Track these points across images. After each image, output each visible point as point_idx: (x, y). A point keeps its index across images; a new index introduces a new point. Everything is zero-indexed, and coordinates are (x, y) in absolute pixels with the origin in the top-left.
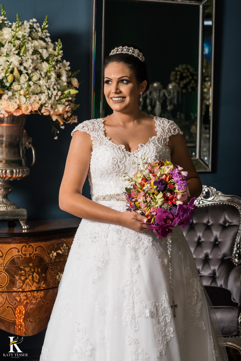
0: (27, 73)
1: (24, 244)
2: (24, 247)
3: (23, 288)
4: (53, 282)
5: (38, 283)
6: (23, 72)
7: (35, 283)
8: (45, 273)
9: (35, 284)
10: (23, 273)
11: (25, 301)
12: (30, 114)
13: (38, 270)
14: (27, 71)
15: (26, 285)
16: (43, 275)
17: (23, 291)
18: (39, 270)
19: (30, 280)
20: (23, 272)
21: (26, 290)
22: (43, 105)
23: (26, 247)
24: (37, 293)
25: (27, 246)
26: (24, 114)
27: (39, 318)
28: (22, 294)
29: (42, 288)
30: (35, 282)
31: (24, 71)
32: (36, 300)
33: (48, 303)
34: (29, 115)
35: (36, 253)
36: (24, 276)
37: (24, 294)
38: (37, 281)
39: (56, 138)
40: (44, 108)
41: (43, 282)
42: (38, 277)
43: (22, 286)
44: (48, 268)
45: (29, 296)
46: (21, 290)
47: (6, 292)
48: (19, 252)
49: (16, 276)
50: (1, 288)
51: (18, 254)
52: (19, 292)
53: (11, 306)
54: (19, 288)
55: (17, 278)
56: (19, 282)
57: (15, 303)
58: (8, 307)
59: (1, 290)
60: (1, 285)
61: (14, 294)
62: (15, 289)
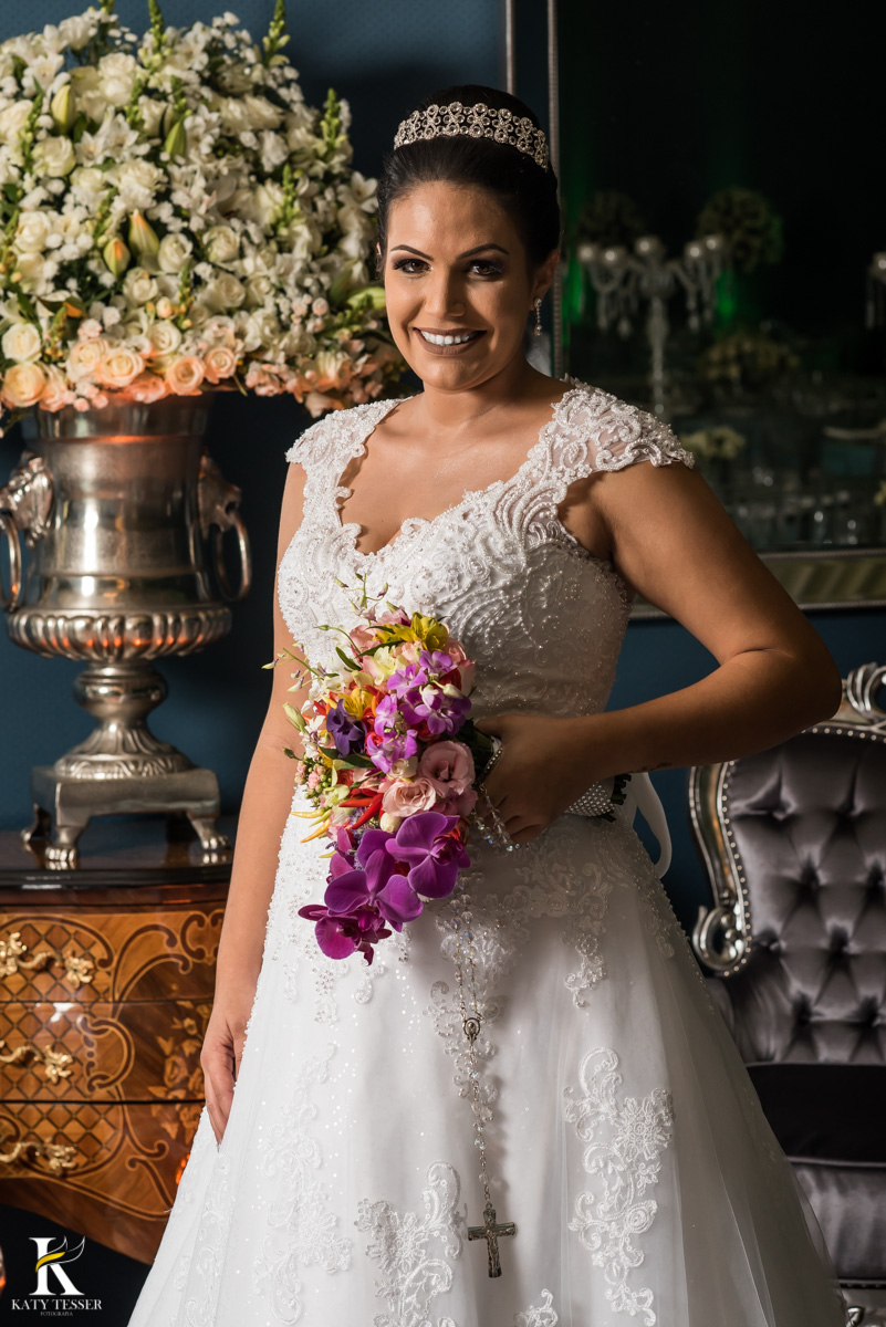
0: (186, 232)
1: (192, 913)
2: (195, 923)
3: (190, 1086)
6: (171, 228)
10: (191, 1027)
12: (199, 393)
14: (185, 224)
17: (192, 1098)
20: (188, 1022)
22: (254, 356)
23: (201, 922)
25: (208, 920)
26: (176, 395)
28: (186, 1110)
31: (176, 225)
34: (199, 397)
36: (194, 1038)
40: (254, 366)
43: (186, 1080)
46: (180, 1094)
47: (121, 1103)
48: (172, 942)
49: (161, 1041)
50: (101, 1086)
51: (169, 950)
52: (175, 1101)
53: (143, 1157)
54: (173, 1089)
55: (167, 1046)
56: (175, 1064)
57: (161, 1148)
58: (132, 1163)
59: (100, 1094)
60: (104, 1077)
61: (155, 1110)
62: (159, 1092)
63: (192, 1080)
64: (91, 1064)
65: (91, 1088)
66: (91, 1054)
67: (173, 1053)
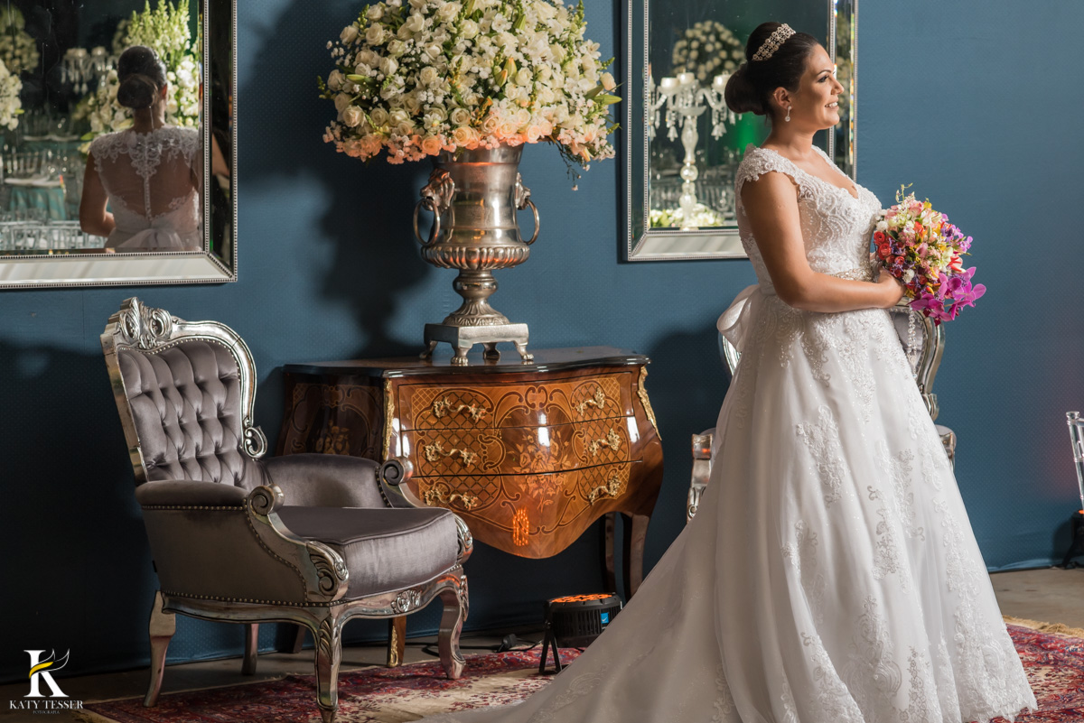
0: (530, 67)
1: (530, 387)
2: (531, 391)
3: (532, 467)
4: (584, 457)
5: (557, 458)
6: (523, 64)
7: (551, 457)
8: (569, 439)
9: (553, 460)
10: (531, 439)
11: (536, 492)
12: (537, 142)
13: (556, 433)
14: (529, 63)
15: (538, 461)
16: (566, 444)
17: (532, 472)
18: (559, 433)
19: (543, 452)
20: (529, 437)
21: (536, 471)
22: (560, 126)
23: (534, 391)
24: (557, 476)
25: (537, 390)
27: (559, 525)
28: (529, 478)
29: (565, 468)
30: (553, 456)
31: (525, 63)
32: (555, 490)
33: (574, 497)
34: (537, 144)
35: (551, 402)
36: (532, 444)
37: (534, 478)
38: (556, 454)
39: (576, 189)
41: (566, 457)
42: (557, 448)
43: (530, 464)
44: (573, 432)
45: (542, 482)
46: (527, 471)
47: (500, 475)
48: (521, 400)
49: (518, 445)
50: (490, 467)
51: (520, 404)
52: (525, 474)
53: (509, 501)
54: (525, 468)
55: (521, 448)
56: (525, 457)
57: (518, 496)
58: (504, 504)
59: (490, 471)
60: (491, 463)
61: (516, 478)
62: (518, 470)
63: (532, 464)
64: (485, 457)
65: (485, 468)
66: (485, 453)
67: (524, 451)
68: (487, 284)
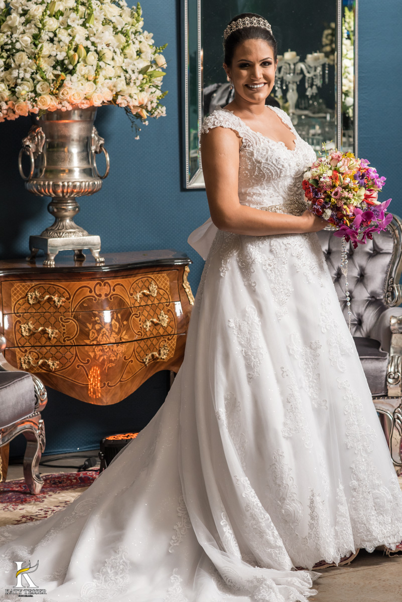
0: (96, 51)
1: (97, 282)
2: (99, 285)
3: (98, 340)
4: (138, 332)
5: (118, 333)
6: (90, 49)
7: (113, 333)
8: (127, 320)
9: (114, 335)
10: (98, 320)
11: (102, 358)
12: (101, 105)
13: (117, 315)
14: (96, 48)
15: (103, 335)
16: (125, 323)
17: (98, 343)
18: (119, 315)
19: (106, 329)
20: (97, 318)
21: (102, 343)
22: (119, 94)
23: (100, 285)
24: (117, 346)
25: (103, 284)
26: (93, 106)
27: (120, 381)
28: (97, 348)
29: (123, 341)
30: (114, 331)
31: (92, 48)
32: (116, 356)
33: (132, 361)
34: (101, 107)
35: (114, 293)
36: (99, 323)
37: (100, 347)
38: (117, 330)
39: (138, 138)
40: (120, 97)
41: (125, 332)
42: (118, 326)
43: (97, 338)
44: (131, 314)
45: (106, 351)
46: (95, 342)
47: (75, 346)
48: (91, 292)
49: (88, 324)
50: (68, 340)
51: (90, 294)
52: (93, 345)
53: (82, 364)
54: (93, 341)
55: (90, 326)
56: (93, 333)
57: (88, 361)
58: (78, 366)
59: (68, 343)
60: (69, 337)
61: (87, 348)
62: (88, 342)
63: (99, 338)
64: (64, 333)
65: (64, 341)
66: (64, 330)
67: (92, 328)
68: (70, 207)
